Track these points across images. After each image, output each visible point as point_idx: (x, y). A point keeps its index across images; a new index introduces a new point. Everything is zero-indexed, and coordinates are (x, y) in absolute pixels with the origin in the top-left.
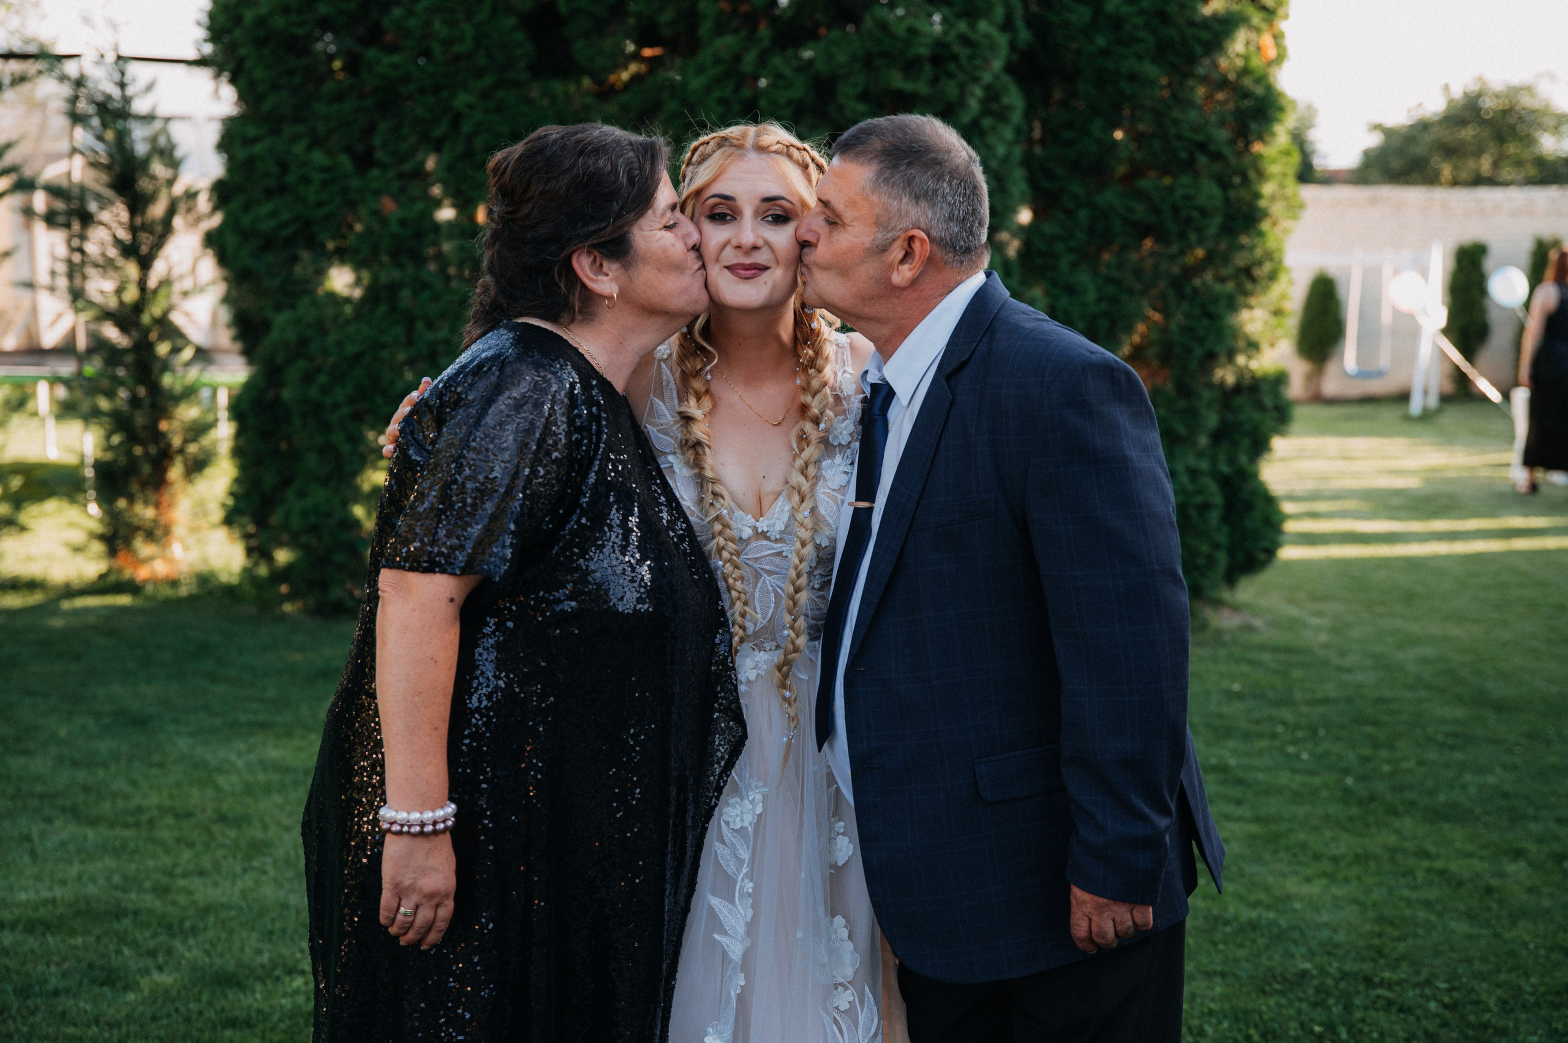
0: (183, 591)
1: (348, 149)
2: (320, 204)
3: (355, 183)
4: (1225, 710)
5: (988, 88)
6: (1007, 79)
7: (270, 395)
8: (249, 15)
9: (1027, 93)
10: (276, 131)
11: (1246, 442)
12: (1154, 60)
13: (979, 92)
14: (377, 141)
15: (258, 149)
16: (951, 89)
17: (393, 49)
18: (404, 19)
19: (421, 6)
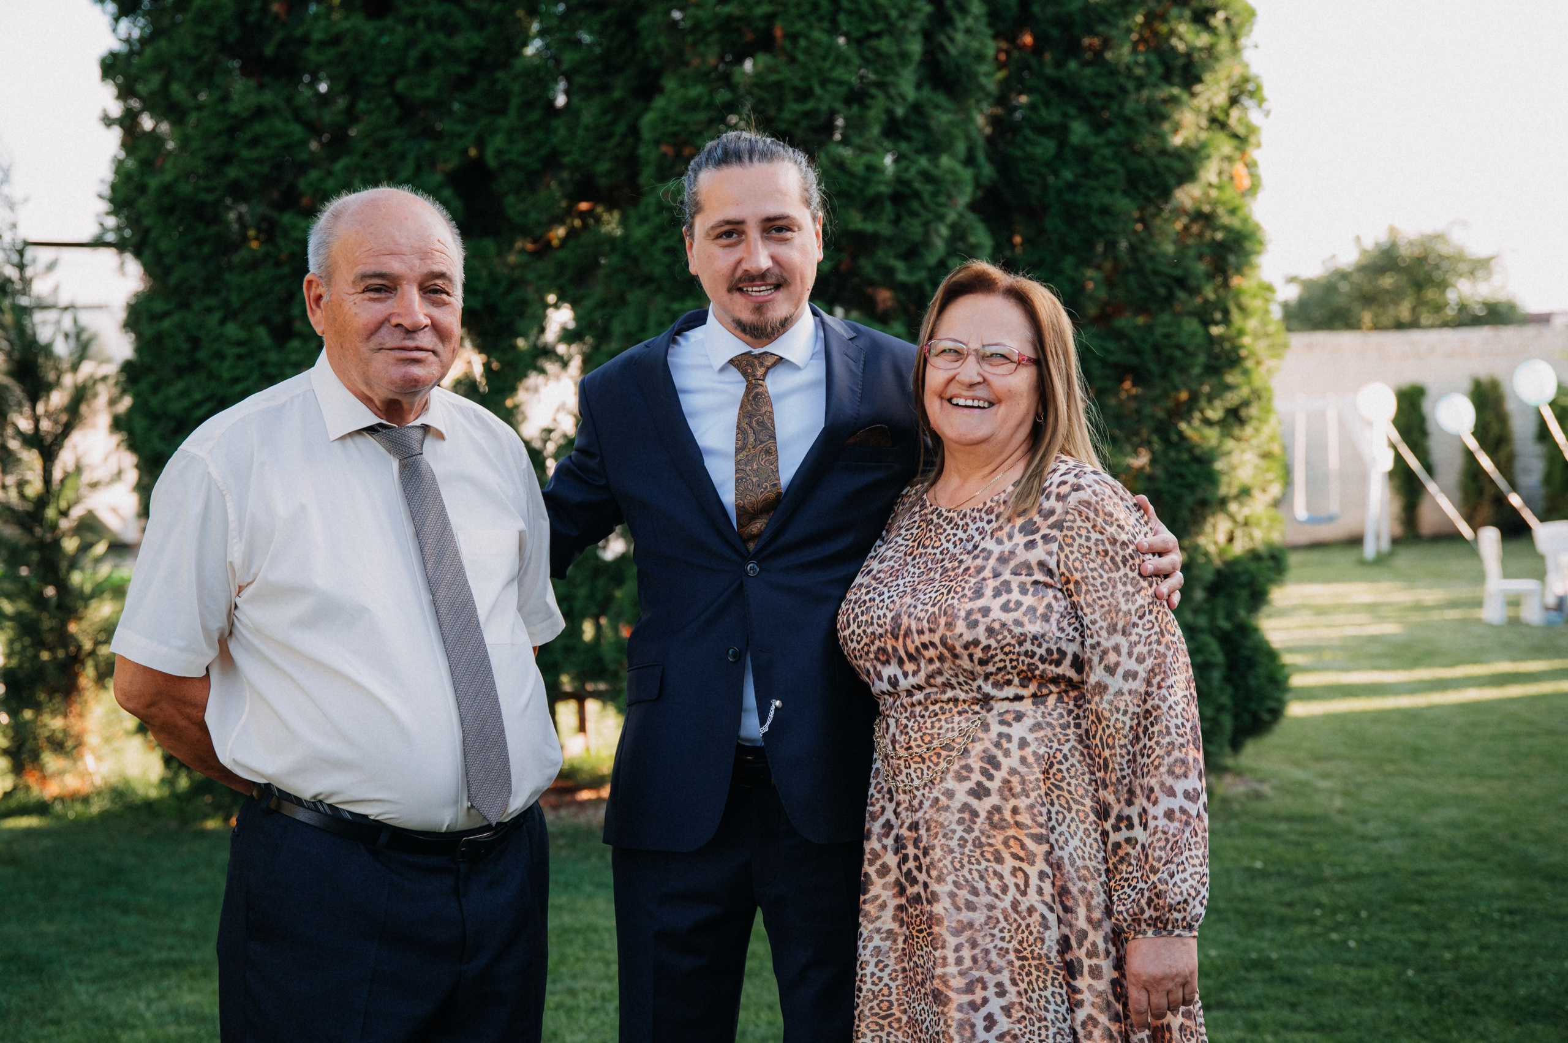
0: (95, 809)
1: (265, 321)
4: (1252, 892)
5: (953, 227)
6: (971, 217)
8: (153, 183)
9: (993, 232)
10: (185, 305)
11: (1244, 594)
12: (1125, 193)
13: (944, 231)
14: (296, 312)
15: (167, 324)
16: (914, 228)
18: (321, 180)
19: (338, 166)
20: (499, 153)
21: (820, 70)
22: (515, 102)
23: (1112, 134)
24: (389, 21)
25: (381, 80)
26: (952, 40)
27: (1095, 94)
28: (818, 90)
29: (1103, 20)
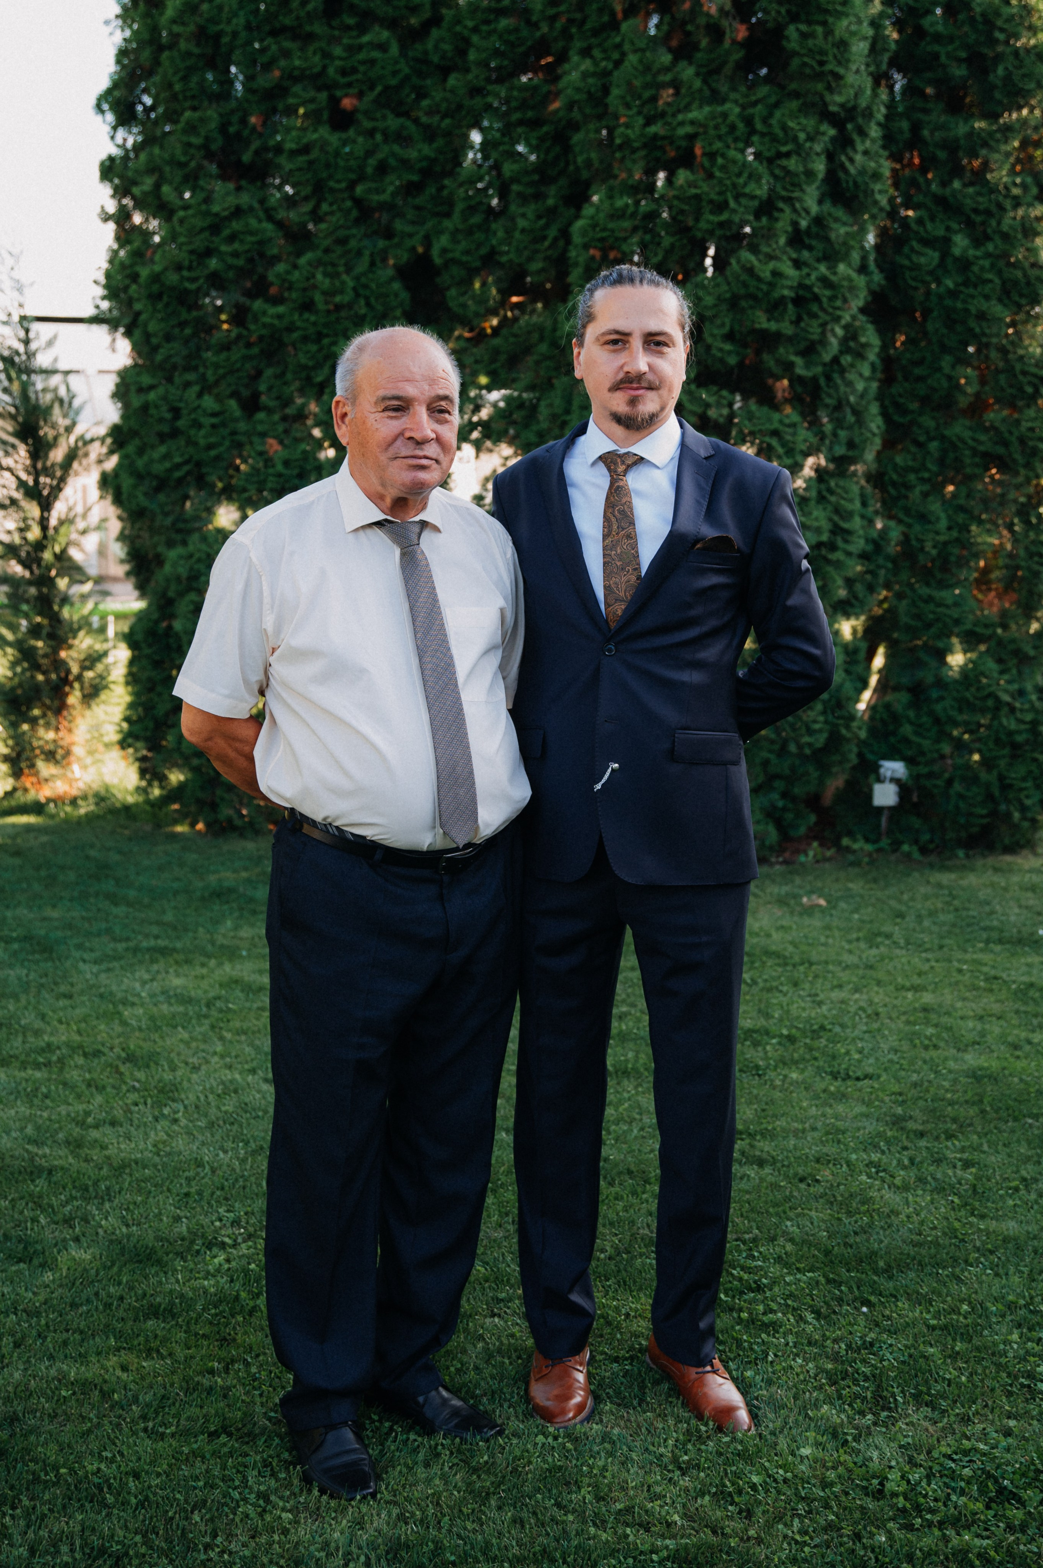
0: (82, 810)
1: (235, 394)
2: (210, 447)
3: (242, 426)
5: (846, 327)
6: (863, 320)
7: (164, 624)
8: (144, 273)
9: (880, 332)
10: (170, 380)
12: (1000, 300)
13: (839, 332)
14: (263, 388)
15: (152, 396)
16: (814, 329)
17: (277, 300)
18: (288, 272)
19: (302, 261)
20: (444, 251)
21: (734, 185)
22: (460, 207)
23: (990, 247)
24: (351, 133)
25: (343, 185)
26: (851, 160)
27: (976, 211)
28: (732, 204)
29: (985, 144)
